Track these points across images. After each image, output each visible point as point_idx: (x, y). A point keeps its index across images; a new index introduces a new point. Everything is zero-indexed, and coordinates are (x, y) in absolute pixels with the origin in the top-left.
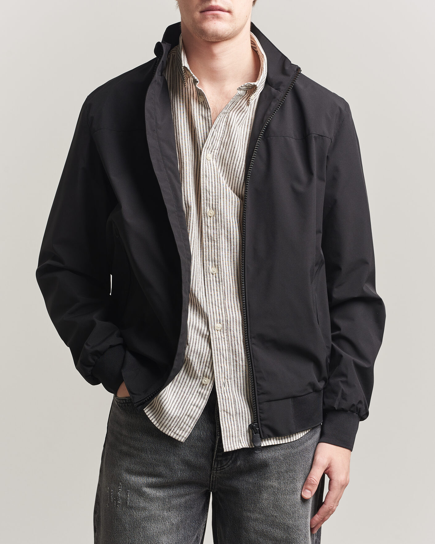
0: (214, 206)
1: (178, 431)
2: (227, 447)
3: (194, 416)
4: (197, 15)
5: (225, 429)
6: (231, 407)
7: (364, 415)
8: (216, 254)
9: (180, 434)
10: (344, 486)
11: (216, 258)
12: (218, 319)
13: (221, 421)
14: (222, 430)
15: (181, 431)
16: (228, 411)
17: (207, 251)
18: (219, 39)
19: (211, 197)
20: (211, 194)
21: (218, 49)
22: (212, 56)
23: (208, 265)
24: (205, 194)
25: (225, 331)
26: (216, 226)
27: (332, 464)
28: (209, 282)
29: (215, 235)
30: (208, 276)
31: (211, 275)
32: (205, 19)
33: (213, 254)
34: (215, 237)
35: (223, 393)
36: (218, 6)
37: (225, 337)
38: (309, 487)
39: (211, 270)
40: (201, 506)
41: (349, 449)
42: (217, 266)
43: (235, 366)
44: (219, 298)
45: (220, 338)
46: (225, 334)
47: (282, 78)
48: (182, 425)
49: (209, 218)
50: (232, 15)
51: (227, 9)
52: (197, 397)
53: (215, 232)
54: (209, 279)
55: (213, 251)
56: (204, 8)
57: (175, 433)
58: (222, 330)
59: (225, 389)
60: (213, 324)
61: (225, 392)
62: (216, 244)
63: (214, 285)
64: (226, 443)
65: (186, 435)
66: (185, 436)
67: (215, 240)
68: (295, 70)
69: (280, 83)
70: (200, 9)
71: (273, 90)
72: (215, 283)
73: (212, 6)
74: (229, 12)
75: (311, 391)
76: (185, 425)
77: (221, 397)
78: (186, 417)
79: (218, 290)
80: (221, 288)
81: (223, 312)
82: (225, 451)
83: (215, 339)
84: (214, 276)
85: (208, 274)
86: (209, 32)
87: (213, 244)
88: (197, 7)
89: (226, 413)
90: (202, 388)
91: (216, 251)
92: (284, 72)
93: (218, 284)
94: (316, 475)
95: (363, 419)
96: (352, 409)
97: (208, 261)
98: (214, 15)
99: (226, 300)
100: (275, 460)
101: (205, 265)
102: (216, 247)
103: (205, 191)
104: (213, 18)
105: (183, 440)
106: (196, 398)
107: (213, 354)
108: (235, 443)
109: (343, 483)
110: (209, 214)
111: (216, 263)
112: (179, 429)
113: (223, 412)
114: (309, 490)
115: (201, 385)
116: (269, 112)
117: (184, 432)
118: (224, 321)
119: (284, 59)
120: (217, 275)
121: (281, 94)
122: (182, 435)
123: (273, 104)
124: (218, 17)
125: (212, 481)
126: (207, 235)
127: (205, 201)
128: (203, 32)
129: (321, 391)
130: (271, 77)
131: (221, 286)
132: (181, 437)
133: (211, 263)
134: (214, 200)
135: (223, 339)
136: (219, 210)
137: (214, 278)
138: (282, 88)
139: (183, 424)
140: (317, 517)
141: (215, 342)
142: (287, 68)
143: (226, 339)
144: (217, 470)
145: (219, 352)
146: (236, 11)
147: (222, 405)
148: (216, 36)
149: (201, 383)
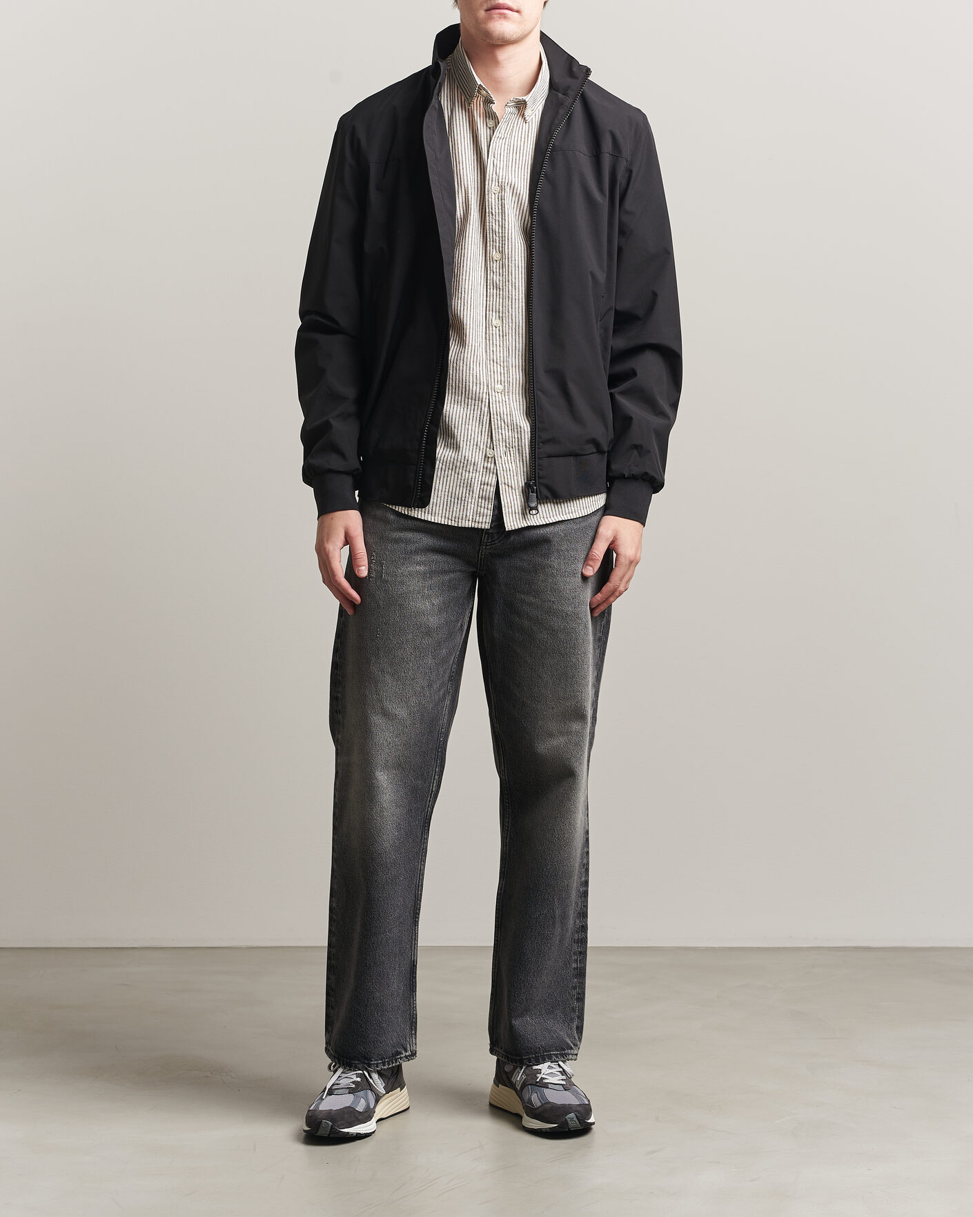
0: (501, 249)
1: (477, 518)
2: (509, 524)
3: (487, 496)
4: (482, 13)
5: (506, 505)
6: (512, 479)
7: (657, 485)
8: (501, 304)
9: (481, 521)
10: (633, 563)
11: (501, 308)
12: (499, 380)
13: (501, 495)
14: (503, 506)
15: (481, 518)
16: (510, 485)
17: (491, 300)
18: (505, 43)
19: (497, 238)
20: (497, 235)
21: (503, 55)
22: (496, 62)
23: (491, 317)
24: (491, 235)
25: (506, 394)
26: (503, 272)
27: (618, 537)
28: (491, 336)
29: (501, 282)
30: (491, 329)
31: (494, 328)
32: (490, 18)
33: (498, 304)
34: (501, 285)
35: (503, 463)
36: (505, 4)
37: (507, 400)
38: (591, 563)
39: (494, 322)
40: (467, 589)
41: (641, 523)
42: (501, 318)
43: (519, 432)
44: (502, 355)
45: (501, 400)
46: (507, 397)
47: (569, 80)
48: (479, 510)
49: (495, 262)
50: (521, 15)
51: (515, 8)
52: (484, 473)
53: (501, 279)
54: (491, 332)
55: (498, 300)
56: (489, 6)
57: (475, 522)
58: (503, 393)
59: (506, 458)
60: (493, 385)
61: (506, 462)
62: (501, 292)
63: (497, 340)
64: (508, 521)
65: (489, 520)
66: (487, 521)
67: (501, 288)
68: (585, 71)
69: (568, 88)
70: (485, 7)
71: (560, 95)
72: (498, 338)
73: (498, 4)
74: (518, 11)
75: (595, 451)
76: (482, 509)
77: (501, 468)
78: (480, 500)
79: (501, 345)
80: (505, 343)
81: (506, 372)
82: (507, 530)
83: (494, 402)
84: (498, 328)
85: (490, 326)
86: (494, 35)
87: (498, 292)
88: (481, 5)
89: (507, 487)
90: (488, 461)
91: (501, 300)
92: (571, 74)
93: (501, 338)
94: (600, 550)
95: (656, 491)
96: (644, 477)
97: (491, 312)
98: (501, 14)
99: (510, 357)
100: (555, 534)
101: (488, 316)
102: (501, 296)
103: (491, 231)
104: (500, 18)
105: (487, 526)
106: (484, 476)
107: (492, 419)
108: (518, 520)
109: (632, 559)
110: (495, 258)
111: (501, 315)
112: (478, 515)
113: (503, 485)
114: (591, 566)
115: (486, 459)
116: (557, 122)
117: (485, 517)
118: (506, 382)
119: (571, 60)
120: (501, 328)
121: (570, 100)
122: (484, 521)
123: (561, 112)
124: (505, 17)
125: (481, 559)
126: (491, 281)
127: (492, 243)
128: (488, 34)
129: (605, 453)
130: (556, 80)
131: (505, 341)
132: (484, 524)
133: (494, 313)
134: (501, 242)
135: (504, 403)
136: (506, 253)
137: (498, 331)
138: (570, 92)
139: (479, 508)
140: (599, 596)
141: (494, 405)
142: (575, 69)
143: (507, 402)
144: (486, 545)
145: (499, 417)
146: (525, 11)
147: (503, 477)
148: (503, 38)
149: (485, 457)
